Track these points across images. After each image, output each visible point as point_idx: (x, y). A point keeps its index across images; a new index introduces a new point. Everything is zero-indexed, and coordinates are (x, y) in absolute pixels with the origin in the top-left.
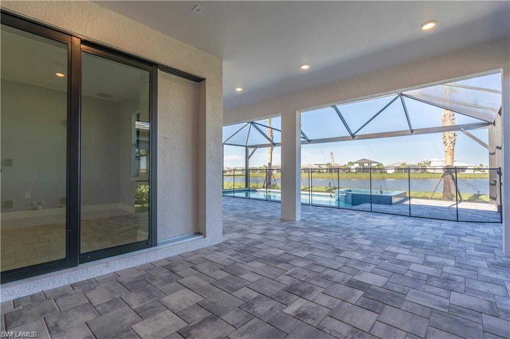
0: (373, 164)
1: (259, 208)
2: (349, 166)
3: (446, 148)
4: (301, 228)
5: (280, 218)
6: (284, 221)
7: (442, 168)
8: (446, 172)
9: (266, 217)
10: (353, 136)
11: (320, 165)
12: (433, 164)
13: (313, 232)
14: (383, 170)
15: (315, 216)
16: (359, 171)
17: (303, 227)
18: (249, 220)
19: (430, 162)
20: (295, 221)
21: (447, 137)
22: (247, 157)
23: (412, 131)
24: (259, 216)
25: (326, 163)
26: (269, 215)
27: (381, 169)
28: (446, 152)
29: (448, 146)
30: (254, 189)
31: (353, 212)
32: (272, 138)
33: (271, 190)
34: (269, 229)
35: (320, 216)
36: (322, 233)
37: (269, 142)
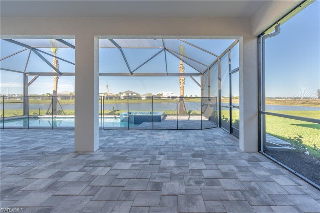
0: (134, 94)
1: (42, 140)
2: (120, 95)
4: (103, 161)
5: (74, 151)
6: (79, 155)
7: (167, 97)
8: (181, 99)
9: (53, 153)
10: (132, 73)
12: (163, 95)
13: (118, 164)
14: (139, 98)
15: (111, 141)
16: (126, 98)
17: (104, 158)
18: (25, 164)
20: (93, 151)
21: (181, 80)
22: (26, 84)
23: (167, 74)
24: (42, 153)
25: (104, 93)
26: (59, 149)
27: (139, 97)
29: (182, 85)
30: (36, 116)
31: (141, 132)
32: (58, 68)
33: (57, 116)
34: (60, 174)
35: (116, 139)
36: (128, 162)
37: (54, 71)
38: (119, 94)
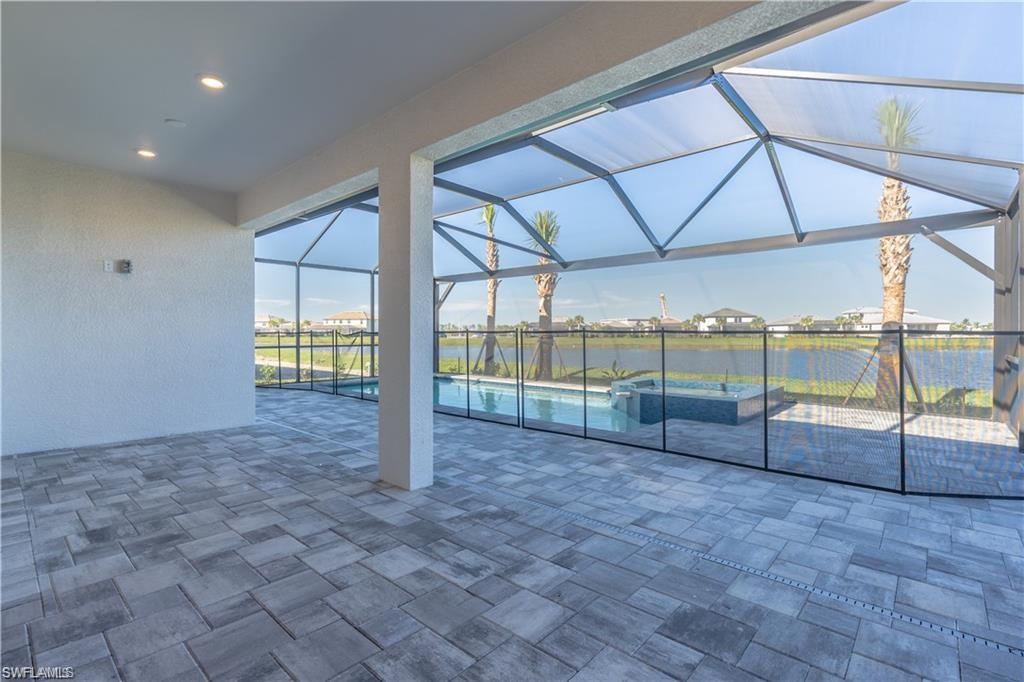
0: (744, 320)
2: (696, 324)
3: (887, 280)
8: (884, 338)
10: (662, 252)
11: (639, 321)
12: (866, 321)
15: (491, 469)
17: (397, 520)
19: (862, 315)
20: (408, 489)
21: (889, 254)
23: (801, 237)
25: (649, 318)
28: (886, 288)
29: (891, 274)
35: (508, 465)
36: (427, 554)
37: (479, 269)
38: (694, 320)
